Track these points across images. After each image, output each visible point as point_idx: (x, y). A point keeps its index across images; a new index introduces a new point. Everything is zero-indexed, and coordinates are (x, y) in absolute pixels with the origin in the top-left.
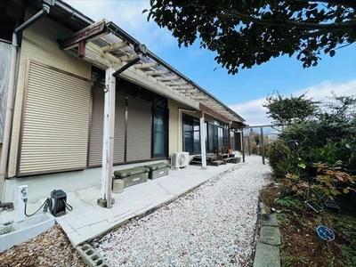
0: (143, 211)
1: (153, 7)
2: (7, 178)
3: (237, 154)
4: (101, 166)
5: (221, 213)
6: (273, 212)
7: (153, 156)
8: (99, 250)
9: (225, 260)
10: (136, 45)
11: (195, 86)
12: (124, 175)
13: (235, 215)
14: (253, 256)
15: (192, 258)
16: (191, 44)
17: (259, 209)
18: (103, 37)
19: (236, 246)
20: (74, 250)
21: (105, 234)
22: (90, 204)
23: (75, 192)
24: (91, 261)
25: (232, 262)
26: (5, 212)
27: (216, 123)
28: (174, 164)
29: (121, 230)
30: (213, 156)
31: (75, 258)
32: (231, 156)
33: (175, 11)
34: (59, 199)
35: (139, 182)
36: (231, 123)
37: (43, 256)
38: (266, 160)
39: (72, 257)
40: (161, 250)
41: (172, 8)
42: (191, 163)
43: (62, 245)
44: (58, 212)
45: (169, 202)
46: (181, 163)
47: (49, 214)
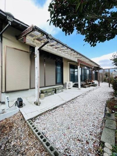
0: (52, 108)
1: (52, 18)
2: (2, 93)
3: (96, 82)
4: (35, 88)
5: (86, 111)
6: (113, 113)
7: (57, 83)
8: (35, 123)
9: (87, 133)
10: (47, 35)
11: (75, 52)
12: (45, 92)
13: (93, 112)
14: (101, 133)
15: (72, 131)
16: (71, 33)
17: (106, 110)
18: (33, 33)
19: (93, 128)
20: (26, 122)
21: (37, 117)
22: (31, 103)
23: (26, 98)
24: (32, 127)
25: (91, 134)
26: (2, 105)
27: (86, 68)
28: (66, 87)
29: (43, 115)
30: (84, 83)
31: (26, 125)
32: (92, 83)
33: (63, 18)
34: (20, 101)
35: (51, 95)
36: (93, 67)
37: (15, 123)
38: (111, 85)
39: (25, 125)
40: (59, 125)
41: (61, 17)
42: (73, 86)
43: (22, 119)
44: (20, 106)
45: (63, 104)
46: (69, 87)
47: (17, 107)
